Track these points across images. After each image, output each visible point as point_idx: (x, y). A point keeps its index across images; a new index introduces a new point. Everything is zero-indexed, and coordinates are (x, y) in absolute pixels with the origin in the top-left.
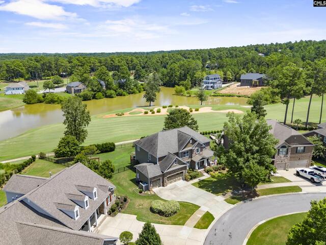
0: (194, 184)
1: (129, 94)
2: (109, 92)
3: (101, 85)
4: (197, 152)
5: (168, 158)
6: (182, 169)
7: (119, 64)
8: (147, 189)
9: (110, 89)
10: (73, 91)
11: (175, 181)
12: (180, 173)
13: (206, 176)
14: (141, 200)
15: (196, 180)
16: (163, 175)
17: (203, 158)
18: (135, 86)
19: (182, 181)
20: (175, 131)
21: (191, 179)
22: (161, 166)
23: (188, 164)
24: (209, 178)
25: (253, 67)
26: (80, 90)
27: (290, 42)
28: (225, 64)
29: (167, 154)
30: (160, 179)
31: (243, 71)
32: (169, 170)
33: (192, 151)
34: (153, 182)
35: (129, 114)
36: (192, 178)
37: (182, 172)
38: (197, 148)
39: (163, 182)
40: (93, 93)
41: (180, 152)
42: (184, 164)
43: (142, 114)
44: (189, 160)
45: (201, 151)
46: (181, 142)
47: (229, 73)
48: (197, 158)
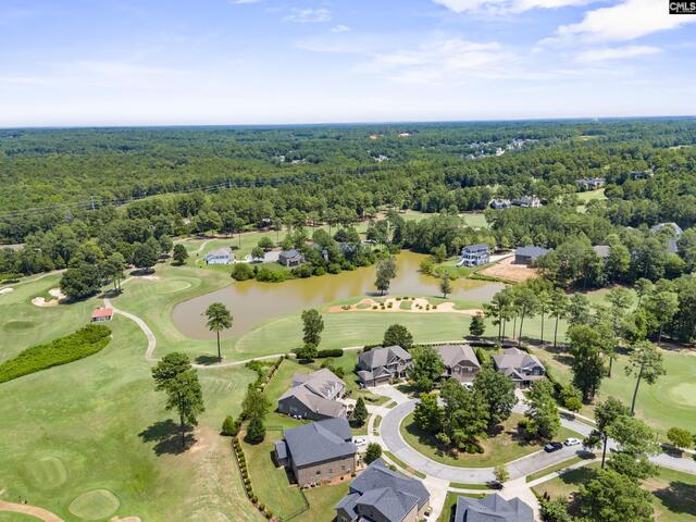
0: (395, 387)
1: (358, 267)
2: (332, 266)
4: (401, 365)
5: (379, 369)
6: (388, 376)
8: (364, 387)
9: (334, 262)
10: (288, 263)
11: (383, 384)
15: (398, 385)
16: (375, 380)
21: (394, 384)
22: (374, 374)
23: (393, 374)
24: (406, 384)
26: (297, 262)
29: (378, 366)
30: (373, 382)
32: (379, 377)
33: (396, 365)
34: (368, 383)
37: (388, 379)
39: (375, 384)
40: (313, 268)
41: (388, 365)
42: (390, 373)
43: (370, 309)
44: (394, 371)
46: (389, 358)
48: (400, 370)
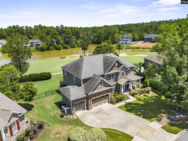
0: (120, 107)
1: (71, 48)
2: (58, 46)
3: (53, 41)
4: (123, 75)
5: (93, 80)
6: (107, 91)
7: (66, 30)
8: (70, 112)
9: (59, 44)
10: (34, 45)
11: (100, 104)
12: (106, 96)
13: (132, 99)
14: (61, 126)
15: (122, 103)
16: (88, 98)
17: (128, 82)
18: (75, 43)
19: (107, 104)
20: (101, 56)
21: (117, 102)
22: (85, 88)
23: (114, 87)
24: (135, 101)
25: (152, 31)
26: (39, 44)
27: (172, 20)
28: (133, 30)
29: (92, 76)
30: (84, 102)
31: (145, 33)
32: (93, 92)
33: (117, 74)
34: (76, 105)
35: (69, 57)
36: (119, 100)
37: (108, 95)
38: (122, 71)
39: (87, 105)
40: (47, 46)
41: (106, 74)
42: (110, 86)
43: (78, 57)
44: (115, 83)
45: (126, 74)
46: (107, 65)
47: (136, 35)
48: (122, 81)
